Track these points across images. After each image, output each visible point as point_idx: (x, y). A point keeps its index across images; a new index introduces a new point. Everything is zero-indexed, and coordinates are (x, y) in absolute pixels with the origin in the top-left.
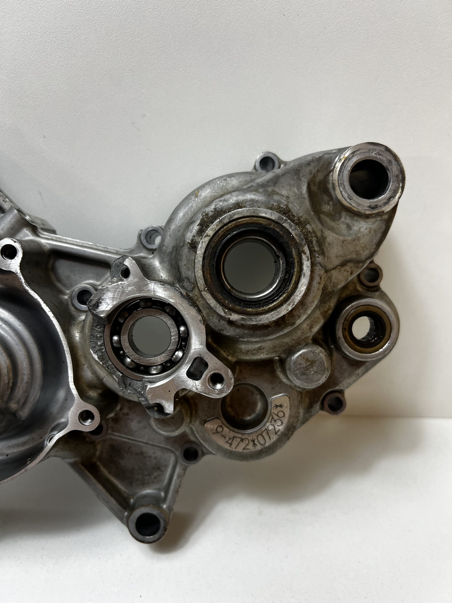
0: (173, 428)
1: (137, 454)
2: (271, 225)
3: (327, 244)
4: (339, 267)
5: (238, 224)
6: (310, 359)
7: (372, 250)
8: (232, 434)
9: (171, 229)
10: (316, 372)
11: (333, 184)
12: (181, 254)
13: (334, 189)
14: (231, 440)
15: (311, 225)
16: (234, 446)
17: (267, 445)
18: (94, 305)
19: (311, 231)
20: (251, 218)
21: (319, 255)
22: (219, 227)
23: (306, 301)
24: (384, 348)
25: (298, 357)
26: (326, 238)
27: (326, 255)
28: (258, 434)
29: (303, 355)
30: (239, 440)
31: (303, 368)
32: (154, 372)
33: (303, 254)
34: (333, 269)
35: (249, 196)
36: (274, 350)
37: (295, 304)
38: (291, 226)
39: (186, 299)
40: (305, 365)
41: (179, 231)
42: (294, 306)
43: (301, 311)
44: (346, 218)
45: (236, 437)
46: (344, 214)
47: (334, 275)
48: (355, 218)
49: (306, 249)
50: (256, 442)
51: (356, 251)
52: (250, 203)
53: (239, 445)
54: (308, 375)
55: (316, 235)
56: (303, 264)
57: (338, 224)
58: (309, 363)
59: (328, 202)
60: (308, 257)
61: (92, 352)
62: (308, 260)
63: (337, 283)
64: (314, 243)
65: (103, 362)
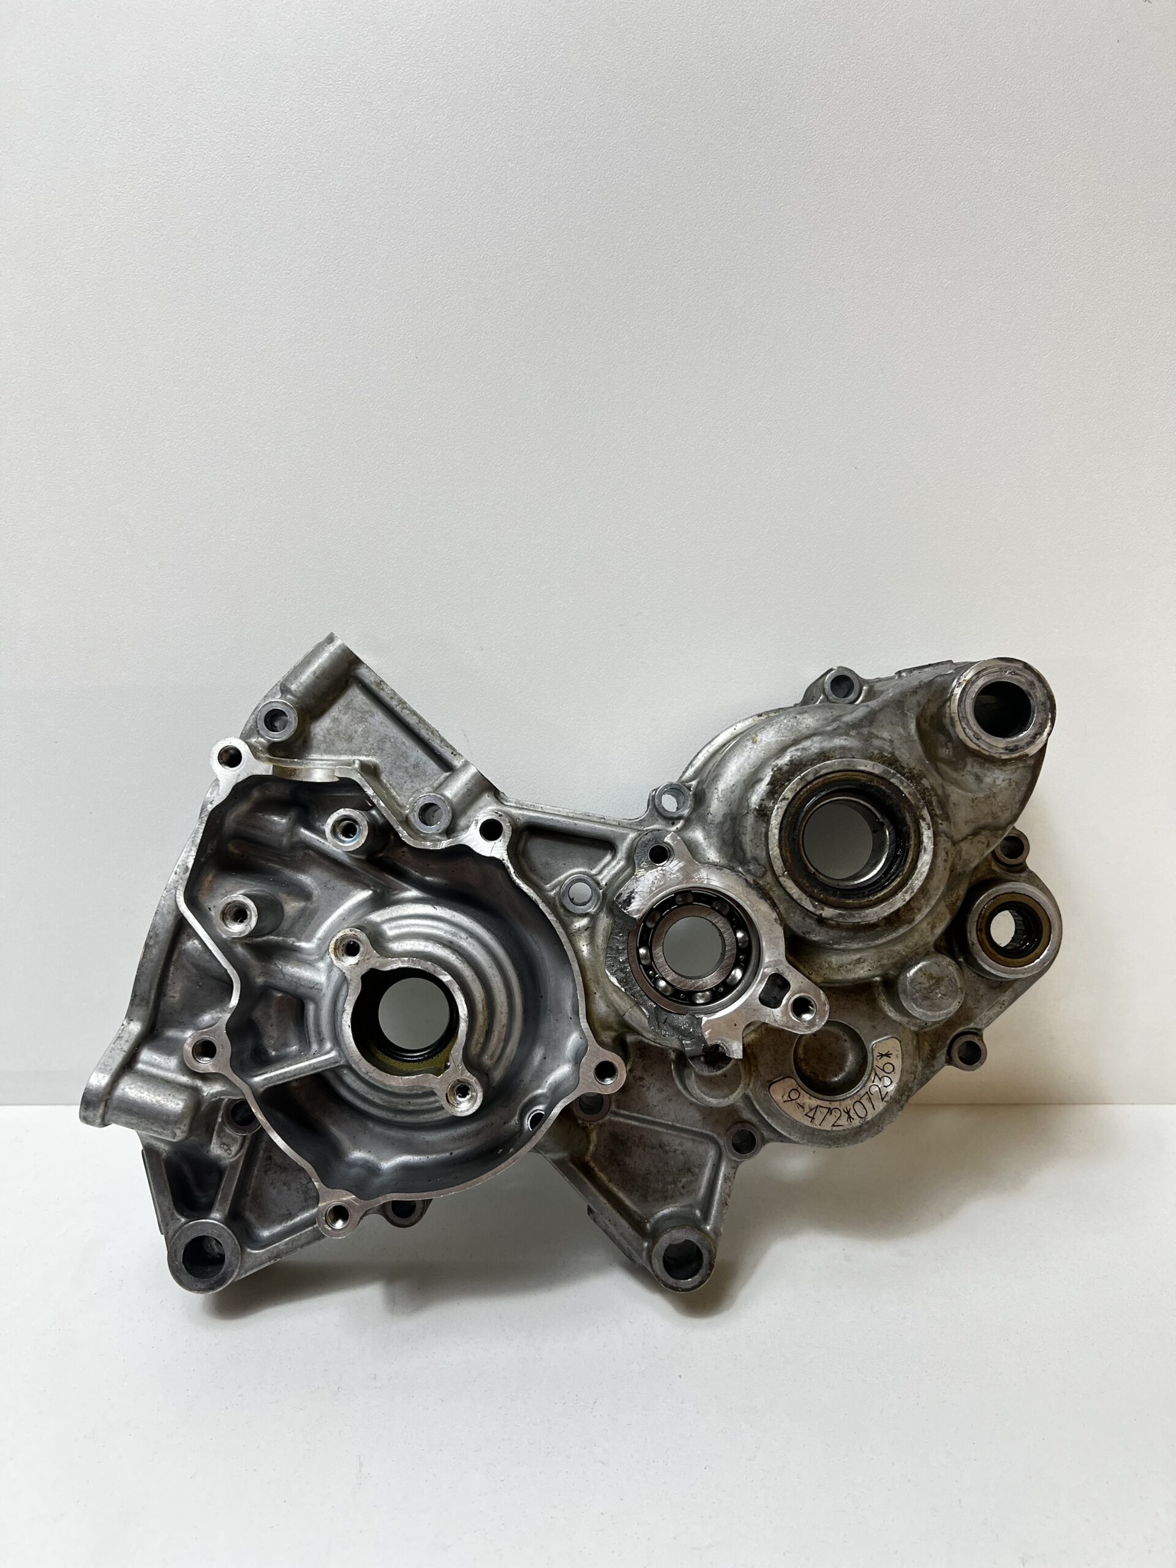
0: (726, 1091)
1: (653, 1148)
2: (872, 781)
3: (951, 806)
4: (970, 837)
5: (827, 781)
6: (934, 975)
7: (1015, 811)
8: (814, 1102)
9: (720, 790)
10: (944, 995)
11: (952, 718)
12: (745, 825)
13: (953, 725)
14: (813, 1112)
15: (928, 780)
16: (817, 1122)
17: (869, 1118)
18: (625, 901)
19: (929, 787)
20: (844, 773)
21: (942, 820)
22: (800, 787)
23: (928, 887)
24: (1041, 957)
25: (916, 972)
26: (949, 796)
27: (952, 820)
28: (854, 1101)
29: (923, 970)
30: (827, 1110)
31: (925, 989)
32: (701, 1001)
33: (921, 821)
34: (962, 840)
35: (839, 742)
36: (879, 963)
37: (915, 891)
38: (902, 782)
39: (753, 889)
40: (927, 985)
41: (732, 792)
42: (913, 894)
43: (923, 901)
44: (973, 766)
45: (821, 1107)
46: (969, 760)
47: (964, 849)
48: (987, 765)
49: (925, 813)
50: (852, 1113)
51: (993, 813)
52: (841, 751)
53: (826, 1119)
54: (932, 999)
55: (936, 793)
56: (922, 835)
57: (963, 775)
58: (934, 981)
59: (946, 744)
60: (928, 824)
61: (609, 974)
62: (929, 829)
63: (969, 860)
64: (934, 804)
65: (626, 987)
